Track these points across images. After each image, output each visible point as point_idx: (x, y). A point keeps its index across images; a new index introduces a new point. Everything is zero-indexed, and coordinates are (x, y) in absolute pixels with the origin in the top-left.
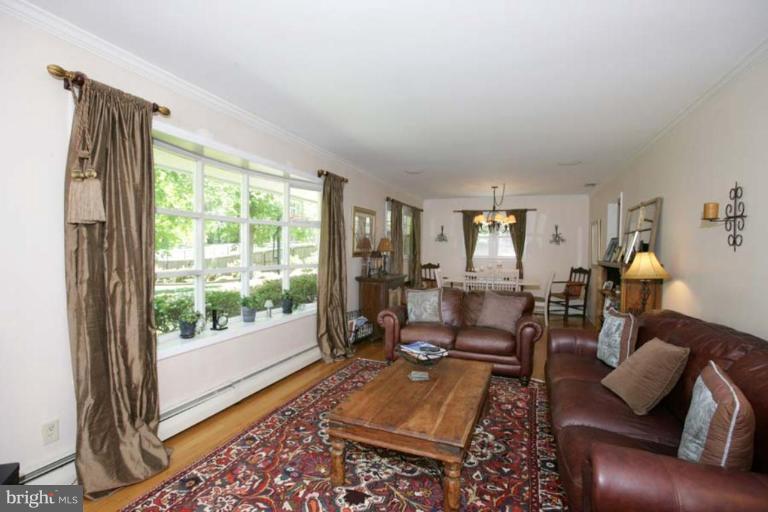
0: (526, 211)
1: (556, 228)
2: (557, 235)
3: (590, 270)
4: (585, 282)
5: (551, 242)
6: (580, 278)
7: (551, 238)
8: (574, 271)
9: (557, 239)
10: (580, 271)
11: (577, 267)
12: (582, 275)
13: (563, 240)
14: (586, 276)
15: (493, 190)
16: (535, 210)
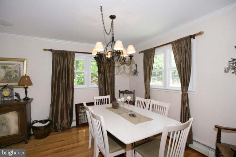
15: (111, 20)
16: (200, 34)
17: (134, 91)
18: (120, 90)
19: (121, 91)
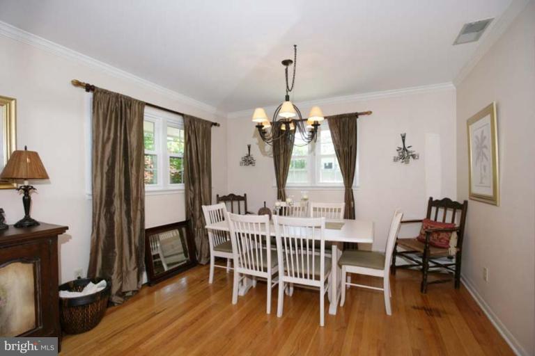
0: (356, 115)
1: (403, 138)
2: (404, 149)
3: (466, 202)
4: (457, 223)
5: (396, 160)
6: (446, 217)
7: (396, 154)
8: (432, 203)
9: (405, 155)
10: (446, 203)
11: (438, 197)
12: (450, 213)
13: (414, 156)
14: (458, 214)
15: (285, 67)
16: (369, 113)
17: (245, 195)
18: (218, 196)
19: (220, 196)
